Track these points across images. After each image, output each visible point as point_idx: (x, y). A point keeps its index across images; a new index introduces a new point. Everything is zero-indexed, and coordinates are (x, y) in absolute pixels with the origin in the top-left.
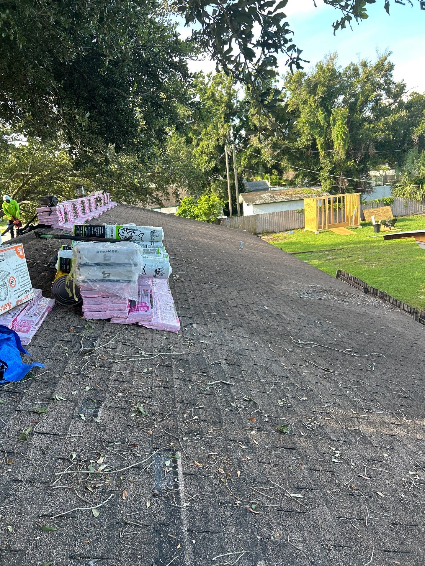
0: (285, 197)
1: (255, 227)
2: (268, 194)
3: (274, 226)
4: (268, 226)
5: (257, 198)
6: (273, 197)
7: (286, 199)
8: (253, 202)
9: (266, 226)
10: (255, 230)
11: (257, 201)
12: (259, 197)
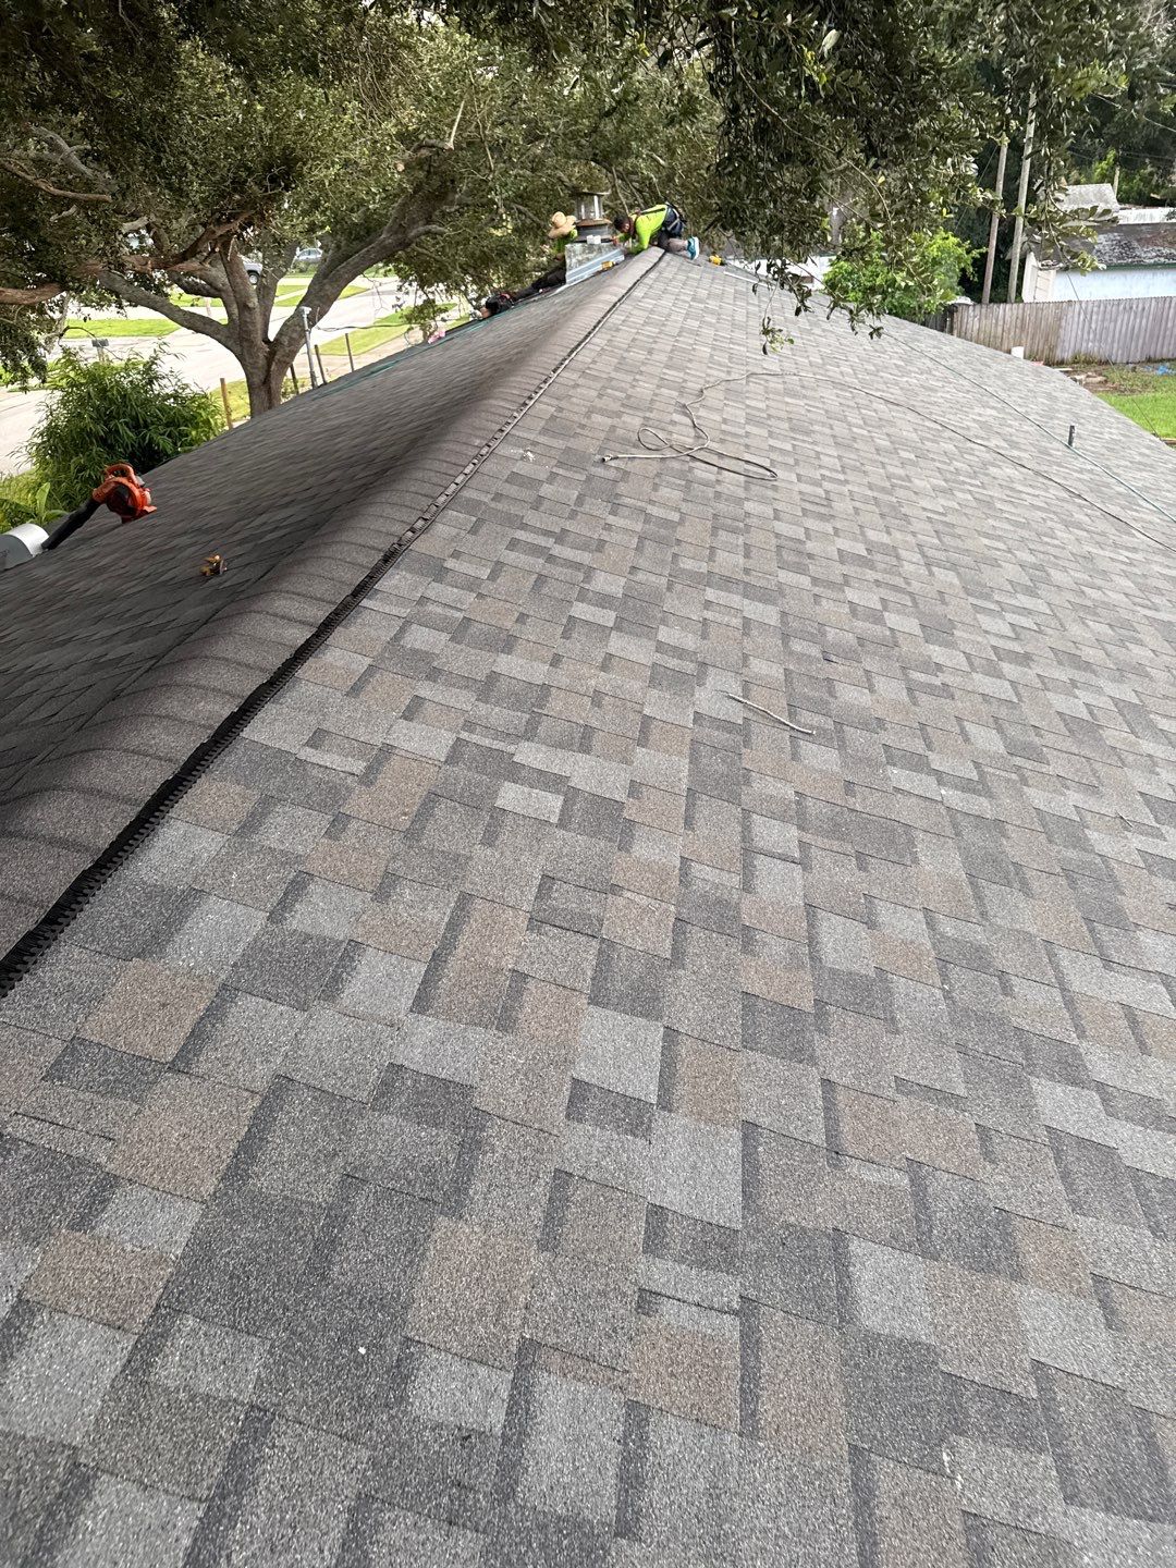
1: (1052, 339)
2: (1111, 236)
3: (1113, 342)
4: (1094, 341)
6: (1128, 246)
7: (1168, 256)
9: (1088, 341)
10: (1051, 350)
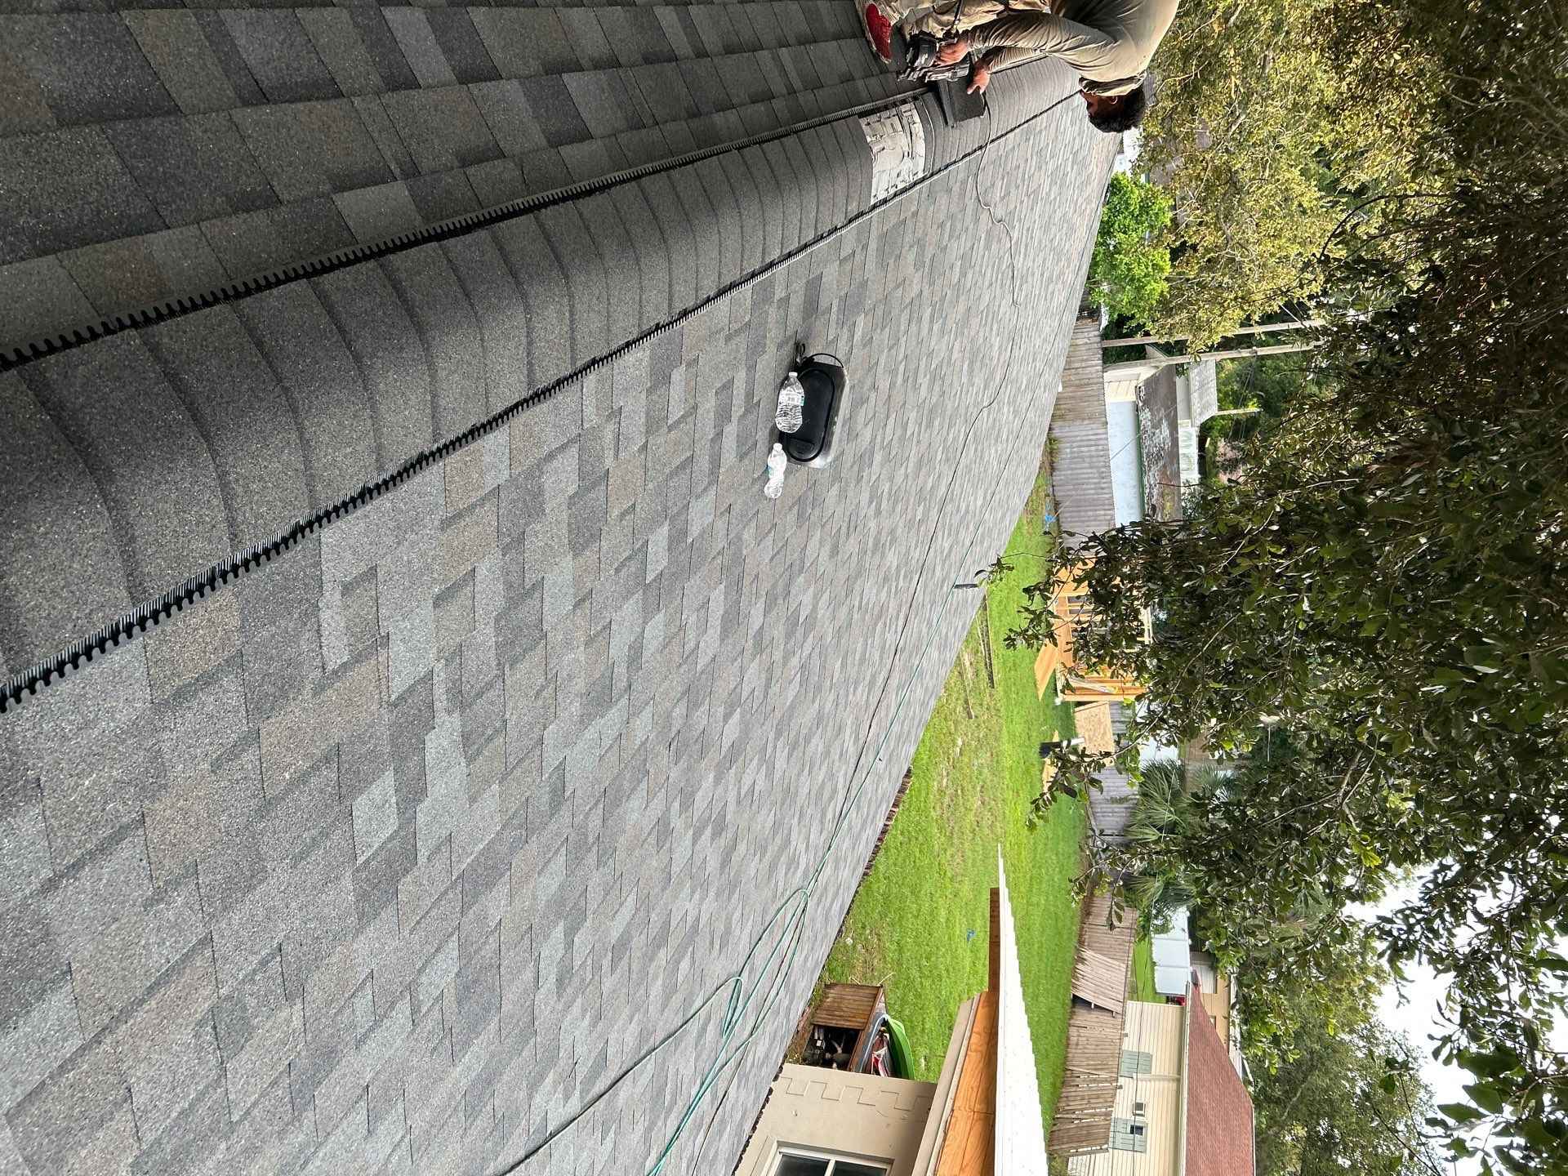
0: (1155, 492)
1: (1071, 415)
2: (1168, 440)
3: (1072, 469)
4: (1071, 453)
5: (1158, 411)
6: (1159, 457)
7: (1151, 495)
8: (1144, 402)
9: (1071, 447)
11: (1149, 414)
12: (1160, 420)
